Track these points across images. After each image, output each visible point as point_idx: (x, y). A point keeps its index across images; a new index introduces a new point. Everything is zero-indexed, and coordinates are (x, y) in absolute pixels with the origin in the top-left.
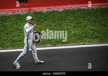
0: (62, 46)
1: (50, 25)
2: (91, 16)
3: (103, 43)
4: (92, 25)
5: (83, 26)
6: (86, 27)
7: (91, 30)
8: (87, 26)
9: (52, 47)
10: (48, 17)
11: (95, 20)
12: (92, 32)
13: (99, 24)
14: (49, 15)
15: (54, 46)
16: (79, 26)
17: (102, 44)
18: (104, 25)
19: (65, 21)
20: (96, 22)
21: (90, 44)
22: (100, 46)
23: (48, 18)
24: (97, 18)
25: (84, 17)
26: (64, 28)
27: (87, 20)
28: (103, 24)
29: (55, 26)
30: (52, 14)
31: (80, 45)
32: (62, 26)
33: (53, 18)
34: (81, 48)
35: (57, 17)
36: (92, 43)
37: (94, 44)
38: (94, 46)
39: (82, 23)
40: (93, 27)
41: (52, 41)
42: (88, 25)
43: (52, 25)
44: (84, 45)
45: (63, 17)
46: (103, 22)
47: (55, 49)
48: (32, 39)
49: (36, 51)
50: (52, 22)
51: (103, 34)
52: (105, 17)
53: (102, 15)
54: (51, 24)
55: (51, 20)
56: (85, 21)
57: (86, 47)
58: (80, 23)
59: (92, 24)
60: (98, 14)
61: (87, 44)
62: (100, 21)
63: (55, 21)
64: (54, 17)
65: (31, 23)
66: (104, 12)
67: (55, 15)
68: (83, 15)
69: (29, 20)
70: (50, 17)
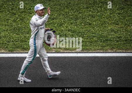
0: (23, 53)
1: (7, 20)
2: (70, 9)
3: (87, 52)
4: (72, 24)
5: (58, 24)
6: (61, 25)
7: (69, 31)
8: (63, 24)
9: (8, 54)
10: (4, 6)
11: (76, 15)
12: (71, 34)
13: (82, 22)
14: (6, 5)
15: (12, 52)
16: (51, 23)
17: (85, 53)
18: (90, 24)
19: (30, 14)
20: (77, 19)
21: (67, 53)
22: (82, 57)
23: (4, 9)
24: (80, 13)
25: (59, 9)
26: (28, 25)
27: (64, 15)
28: (87, 23)
29: (14, 21)
30: (11, 3)
31: (52, 53)
32: (25, 23)
33: (12, 9)
34: (52, 57)
35: (18, 8)
36: (70, 51)
37: (73, 53)
38: (72, 56)
39: (56, 19)
40: (72, 26)
41: (8, 45)
42: (66, 23)
43: (9, 20)
44: (58, 53)
45: (28, 8)
46: (88, 19)
47: (11, 57)
48: (42, 39)
49: (46, 59)
50: (11, 15)
51: (87, 39)
52: (92, 12)
53: (87, 8)
54: (7, 18)
55: (9, 12)
56: (61, 17)
57: (60, 57)
58: (53, 19)
59: (72, 22)
60: (82, 7)
61: (61, 51)
62: (84, 18)
63: (15, 14)
64: (13, 7)
65: (42, 14)
66: (90, 4)
67: (15, 5)
68: (59, 7)
69: (39, 11)
70: (7, 6)
